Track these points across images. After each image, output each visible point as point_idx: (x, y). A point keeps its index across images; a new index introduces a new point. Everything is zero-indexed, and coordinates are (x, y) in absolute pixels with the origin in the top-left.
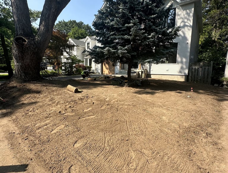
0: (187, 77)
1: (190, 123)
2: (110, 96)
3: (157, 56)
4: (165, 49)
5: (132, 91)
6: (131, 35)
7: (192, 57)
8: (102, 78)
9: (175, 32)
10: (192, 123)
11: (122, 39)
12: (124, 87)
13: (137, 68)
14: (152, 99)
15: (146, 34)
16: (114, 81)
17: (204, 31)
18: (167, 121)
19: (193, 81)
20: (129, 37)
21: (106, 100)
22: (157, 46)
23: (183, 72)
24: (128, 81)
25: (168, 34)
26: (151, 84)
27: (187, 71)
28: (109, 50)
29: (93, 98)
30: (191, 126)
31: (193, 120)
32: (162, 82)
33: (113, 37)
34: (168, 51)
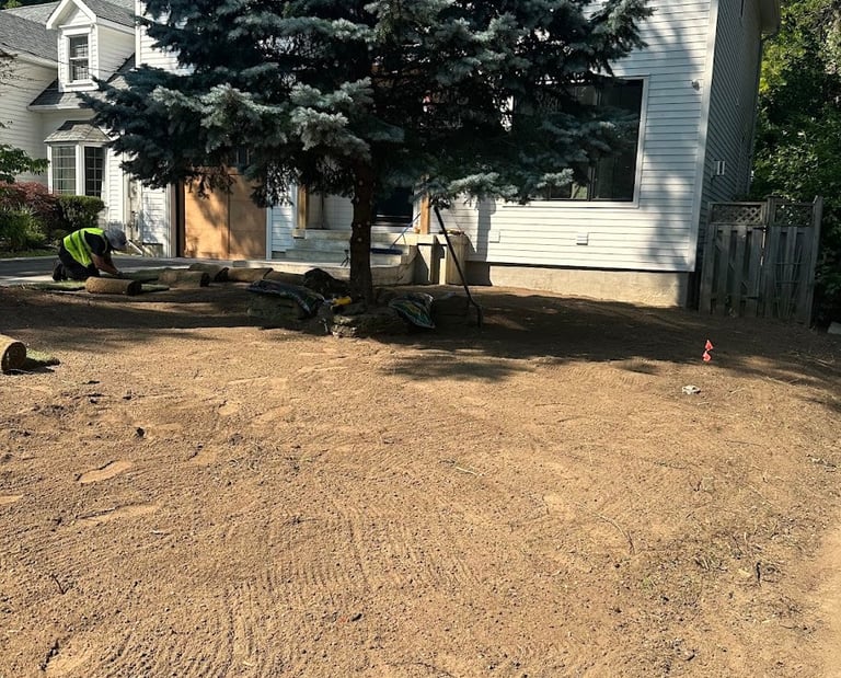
0: (691, 282)
1: (681, 523)
2: (243, 392)
3: (522, 155)
4: (569, 116)
5: (376, 358)
6: (370, 20)
7: (720, 168)
8: (180, 277)
9: (622, 18)
10: (695, 524)
11: (318, 36)
12: (328, 339)
13: (408, 221)
14: (492, 405)
15: (462, 22)
16: (262, 302)
17: (783, 22)
18: (570, 516)
19: (720, 307)
20: (361, 31)
21: (224, 412)
22: (527, 92)
23: (670, 253)
24: (355, 301)
25: (588, 27)
26: (487, 320)
27: (688, 251)
28: (232, 107)
29: (132, 402)
30: (687, 536)
31: (698, 506)
32: (551, 311)
33: (258, 20)
34: (585, 130)
